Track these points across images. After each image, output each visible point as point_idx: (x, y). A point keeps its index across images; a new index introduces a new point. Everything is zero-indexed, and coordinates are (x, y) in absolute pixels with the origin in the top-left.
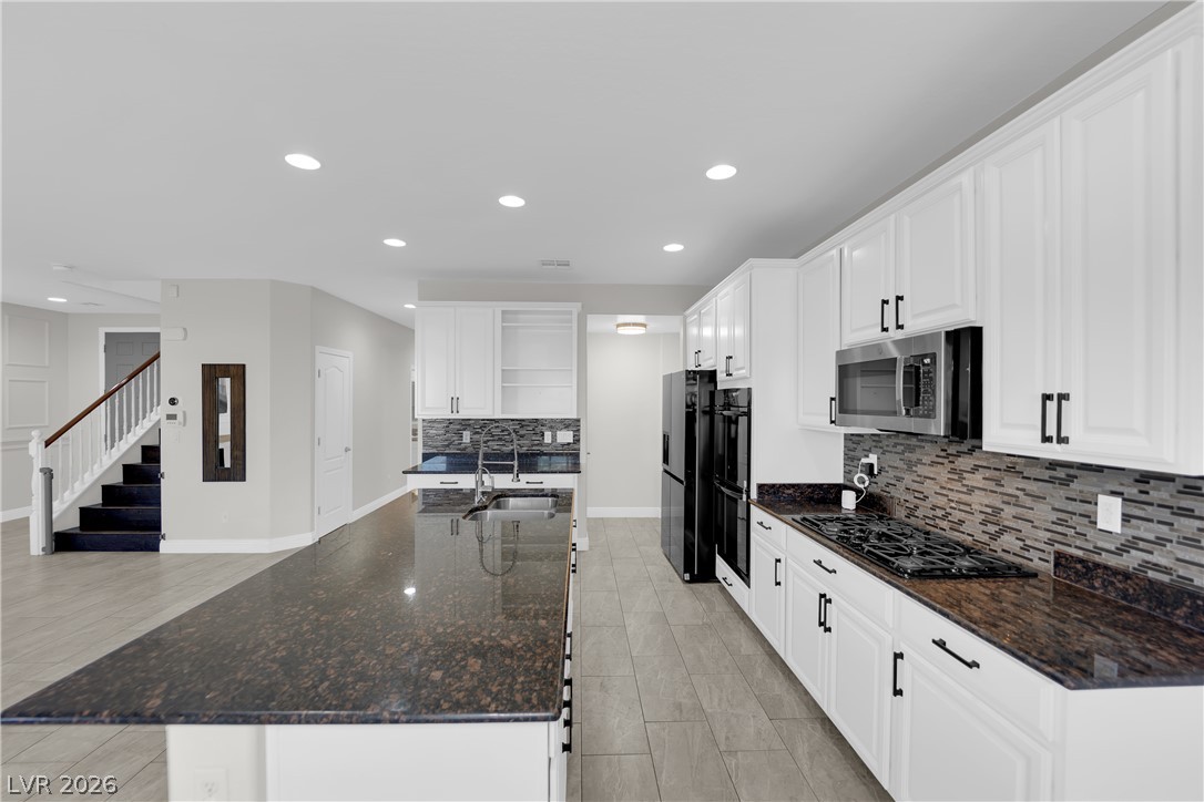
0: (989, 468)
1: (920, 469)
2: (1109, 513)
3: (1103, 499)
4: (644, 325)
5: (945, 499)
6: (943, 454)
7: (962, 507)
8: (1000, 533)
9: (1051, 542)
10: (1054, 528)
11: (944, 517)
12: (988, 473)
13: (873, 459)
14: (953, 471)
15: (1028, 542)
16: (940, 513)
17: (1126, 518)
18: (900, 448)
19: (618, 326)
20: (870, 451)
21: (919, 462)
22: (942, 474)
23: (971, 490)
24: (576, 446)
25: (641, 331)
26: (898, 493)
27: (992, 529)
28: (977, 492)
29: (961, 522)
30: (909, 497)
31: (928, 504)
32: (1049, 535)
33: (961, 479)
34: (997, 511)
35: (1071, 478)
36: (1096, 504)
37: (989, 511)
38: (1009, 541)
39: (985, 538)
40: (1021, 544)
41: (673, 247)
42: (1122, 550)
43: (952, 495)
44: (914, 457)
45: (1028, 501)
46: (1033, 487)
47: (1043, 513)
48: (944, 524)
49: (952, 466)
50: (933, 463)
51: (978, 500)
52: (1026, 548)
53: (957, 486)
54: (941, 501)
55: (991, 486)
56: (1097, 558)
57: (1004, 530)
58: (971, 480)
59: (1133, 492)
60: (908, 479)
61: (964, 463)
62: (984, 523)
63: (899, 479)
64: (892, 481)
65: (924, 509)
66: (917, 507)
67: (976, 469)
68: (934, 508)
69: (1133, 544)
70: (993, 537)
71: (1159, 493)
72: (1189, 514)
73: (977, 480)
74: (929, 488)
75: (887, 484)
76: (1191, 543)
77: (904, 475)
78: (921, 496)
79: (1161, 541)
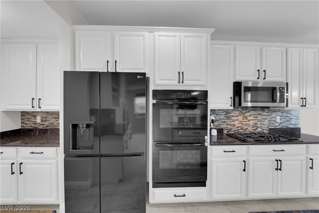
0: (254, 115)
1: (233, 118)
3: (277, 117)
5: (241, 124)
6: (241, 113)
7: (247, 125)
9: (268, 127)
10: (269, 124)
11: (241, 129)
12: (254, 116)
14: (244, 117)
15: (263, 128)
17: (280, 119)
22: (240, 118)
23: (249, 121)
26: (224, 126)
27: (255, 128)
28: (251, 121)
29: (246, 129)
30: (229, 126)
32: (267, 126)
33: (246, 118)
34: (256, 124)
36: (276, 118)
37: (254, 124)
38: (259, 130)
39: (253, 131)
40: (262, 129)
42: (279, 125)
43: (244, 123)
44: (231, 115)
45: (263, 120)
46: (264, 117)
47: (266, 122)
49: (244, 116)
50: (237, 116)
51: (251, 123)
52: (263, 130)
53: (246, 120)
54: (240, 125)
55: (255, 118)
56: (276, 127)
57: (258, 127)
58: (249, 118)
59: (281, 115)
60: (228, 122)
61: (247, 114)
62: (253, 127)
63: (224, 122)
64: (221, 123)
65: (235, 129)
66: (231, 129)
67: (250, 115)
68: (238, 127)
69: (281, 123)
70: (255, 130)
71: (285, 114)
72: (288, 117)
73: (251, 118)
74: (236, 123)
75: (219, 125)
76: (288, 121)
77: (226, 121)
78: (233, 125)
79: (285, 122)
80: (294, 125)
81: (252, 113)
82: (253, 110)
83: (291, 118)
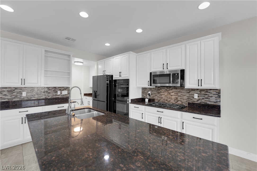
0: (175, 92)
1: (161, 93)
2: (196, 96)
3: (195, 94)
4: (82, 63)
5: (167, 98)
6: (166, 90)
7: (170, 98)
8: (178, 101)
9: (186, 101)
10: (187, 99)
11: (166, 101)
12: (175, 93)
13: (150, 92)
14: (168, 93)
15: (183, 102)
16: (165, 100)
17: (198, 96)
18: (156, 90)
19: (75, 62)
20: (149, 91)
21: (161, 92)
22: (166, 94)
23: (172, 96)
24: (68, 95)
25: (81, 64)
26: (156, 98)
27: (176, 101)
28: (173, 96)
29: (170, 101)
30: (159, 98)
31: (163, 99)
32: (186, 100)
33: (170, 94)
34: (177, 98)
35: (190, 92)
36: (194, 95)
37: (176, 98)
38: (179, 102)
39: (175, 103)
40: (181, 102)
41: (107, 45)
42: (197, 101)
43: (168, 97)
44: (160, 91)
45: (183, 96)
46: (183, 94)
47: (185, 97)
48: (166, 102)
49: (168, 92)
50: (164, 92)
51: (173, 97)
52: (182, 103)
53: (169, 95)
54: (166, 98)
55: (176, 94)
56: (194, 102)
57: (179, 101)
58: (172, 94)
59: (199, 93)
60: (158, 95)
61: (170, 91)
62: (174, 100)
63: (156, 95)
64: (154, 96)
65: (162, 100)
66: (160, 100)
67: (173, 92)
68: (164, 99)
69: (199, 100)
70: (176, 102)
71: (203, 93)
72: (207, 95)
73: (173, 94)
74: (163, 96)
75: (153, 97)
76: (207, 98)
77: (157, 95)
78: (161, 98)
79: (203, 99)
80: (215, 102)
81: (174, 90)
82: (175, 88)
83: (210, 95)
